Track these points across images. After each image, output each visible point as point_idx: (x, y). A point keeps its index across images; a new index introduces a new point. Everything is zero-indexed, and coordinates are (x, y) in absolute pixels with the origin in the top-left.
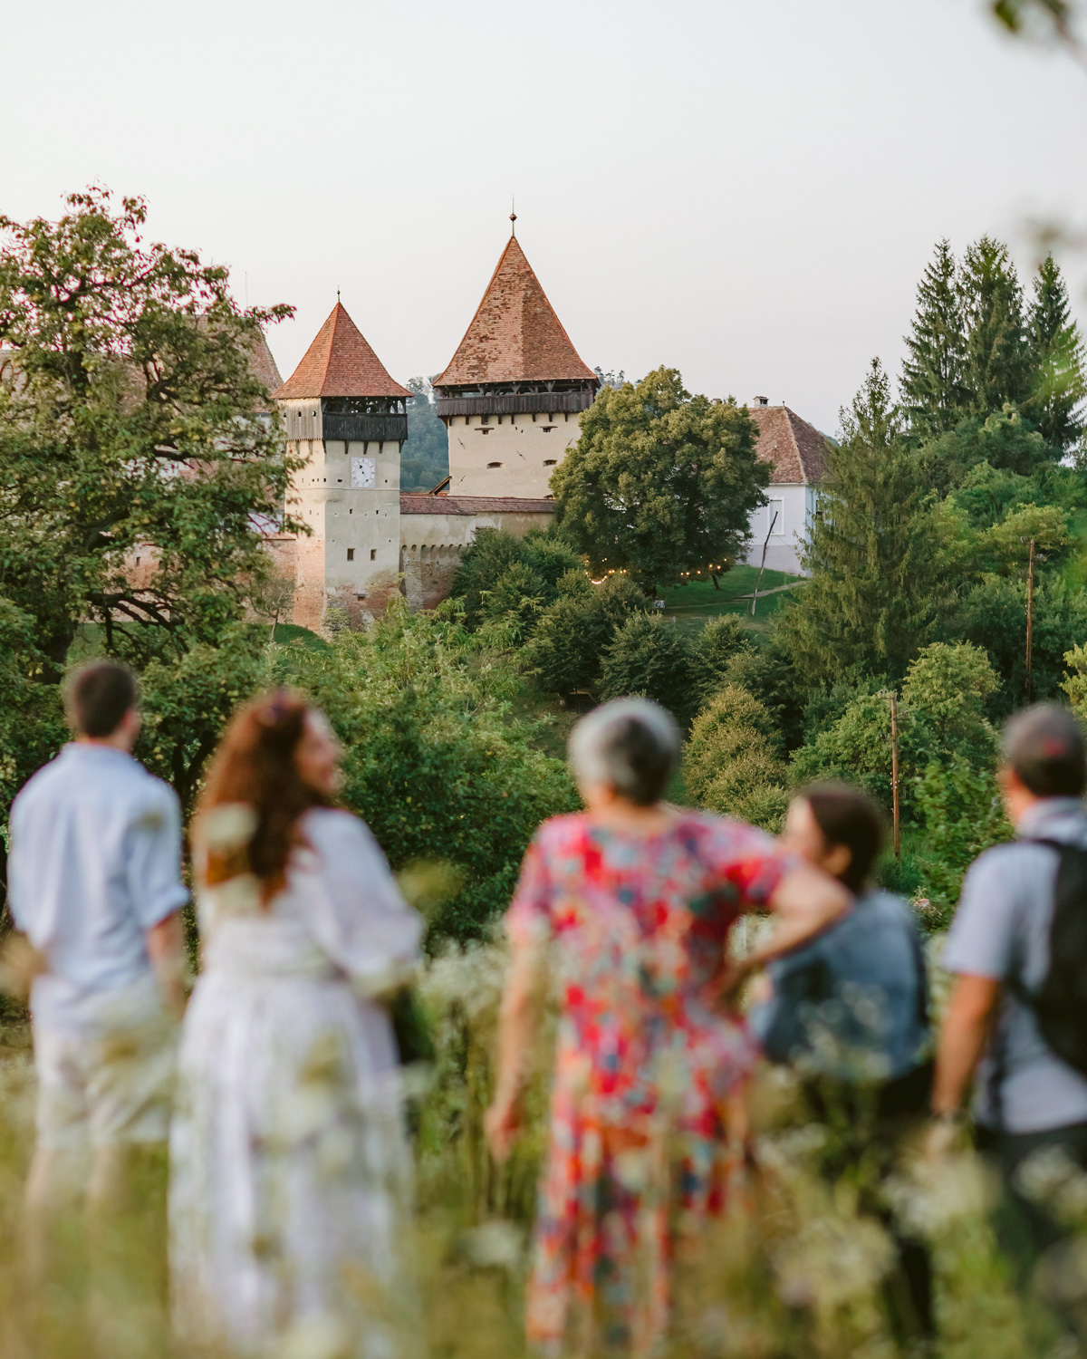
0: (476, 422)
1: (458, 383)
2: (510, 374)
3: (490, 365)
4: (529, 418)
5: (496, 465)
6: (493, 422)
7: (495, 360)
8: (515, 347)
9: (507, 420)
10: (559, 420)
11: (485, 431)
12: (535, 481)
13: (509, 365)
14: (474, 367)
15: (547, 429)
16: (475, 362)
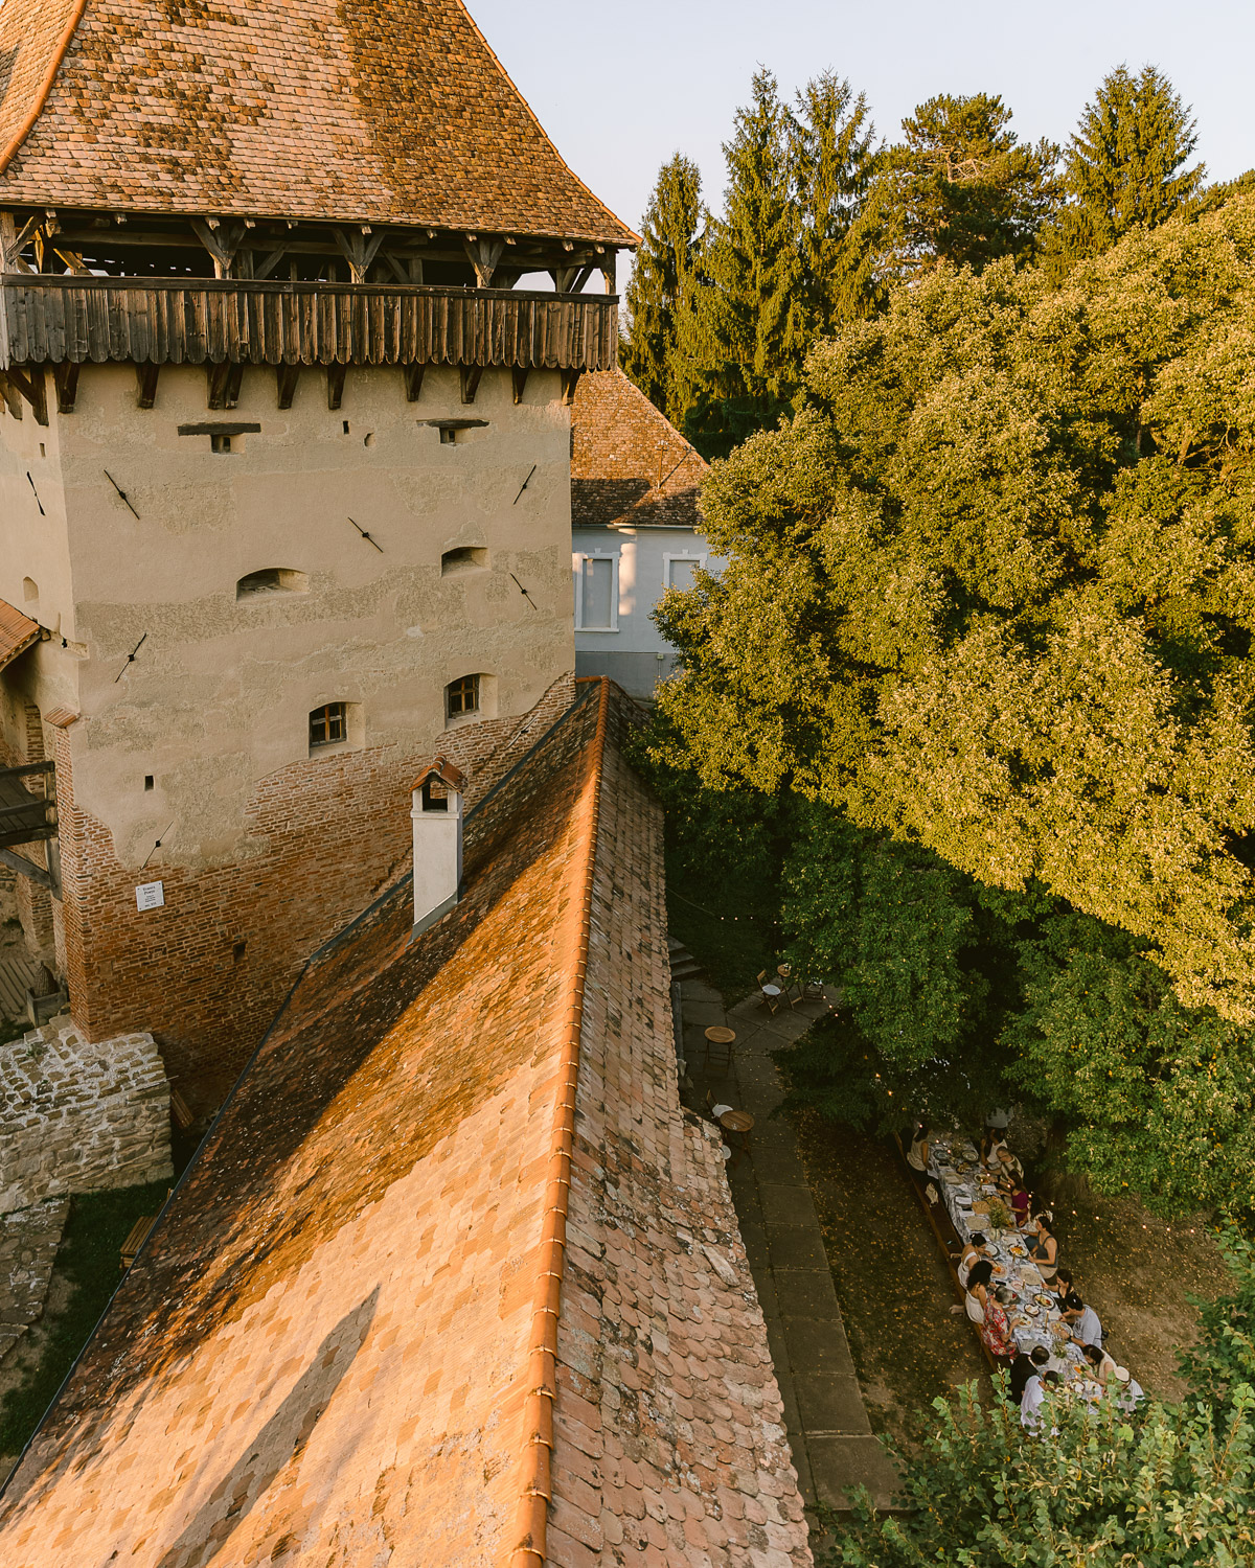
0: (188, 399)
1: (114, 200)
2: (338, 186)
3: (241, 133)
4: (393, 390)
5: (266, 578)
6: (258, 403)
7: (257, 113)
8: (324, 73)
9: (312, 395)
10: (495, 402)
11: (222, 437)
12: (415, 632)
13: (314, 145)
14: (167, 135)
15: (450, 430)
16: (166, 113)
